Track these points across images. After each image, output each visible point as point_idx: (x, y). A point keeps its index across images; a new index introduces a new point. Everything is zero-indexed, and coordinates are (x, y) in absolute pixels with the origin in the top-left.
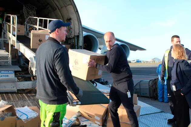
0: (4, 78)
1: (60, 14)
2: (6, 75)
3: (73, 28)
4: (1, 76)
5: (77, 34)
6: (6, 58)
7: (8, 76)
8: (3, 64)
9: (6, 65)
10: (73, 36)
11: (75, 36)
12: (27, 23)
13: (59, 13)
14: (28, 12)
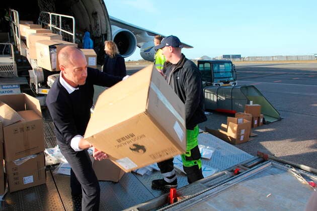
0: (7, 94)
1: (84, 7)
2: (10, 90)
3: (100, 25)
4: (3, 92)
5: (104, 32)
6: (10, 67)
7: (11, 91)
8: (6, 75)
9: (11, 76)
10: (100, 34)
11: (102, 35)
12: (41, 19)
13: (83, 5)
14: (44, 5)
